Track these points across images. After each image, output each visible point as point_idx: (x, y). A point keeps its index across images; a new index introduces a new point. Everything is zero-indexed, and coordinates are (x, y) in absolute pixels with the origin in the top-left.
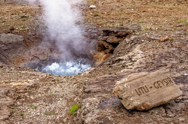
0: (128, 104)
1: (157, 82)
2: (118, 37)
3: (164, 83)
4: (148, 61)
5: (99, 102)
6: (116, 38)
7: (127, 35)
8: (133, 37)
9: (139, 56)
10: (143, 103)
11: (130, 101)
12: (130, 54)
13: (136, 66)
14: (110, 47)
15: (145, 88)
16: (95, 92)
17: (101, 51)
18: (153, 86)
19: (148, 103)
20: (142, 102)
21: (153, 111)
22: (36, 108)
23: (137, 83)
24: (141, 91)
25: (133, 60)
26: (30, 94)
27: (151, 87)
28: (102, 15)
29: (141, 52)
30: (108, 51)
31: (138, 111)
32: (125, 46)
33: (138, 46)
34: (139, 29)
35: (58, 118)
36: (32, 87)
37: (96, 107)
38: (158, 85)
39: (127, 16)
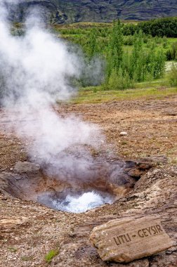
0: (103, 254)
1: (143, 230)
2: (141, 169)
3: (151, 231)
4: (161, 200)
5: (76, 250)
6: (138, 171)
7: (150, 168)
8: (156, 171)
9: (155, 193)
10: (122, 254)
11: (105, 251)
12: (148, 190)
13: (145, 206)
14: (131, 181)
15: (126, 236)
16: (80, 237)
17: (121, 185)
18: (137, 235)
19: (128, 255)
20: (120, 253)
21: (134, 264)
22: (15, 251)
23: (117, 230)
24: (121, 240)
25: (147, 198)
26: (16, 233)
27: (135, 236)
28: (130, 144)
29: (158, 189)
30: (129, 185)
31: (117, 263)
32: (146, 180)
33: (159, 182)
34: (165, 162)
35: (33, 265)
36: (22, 225)
37: (71, 255)
38: (143, 233)
39: (158, 146)
